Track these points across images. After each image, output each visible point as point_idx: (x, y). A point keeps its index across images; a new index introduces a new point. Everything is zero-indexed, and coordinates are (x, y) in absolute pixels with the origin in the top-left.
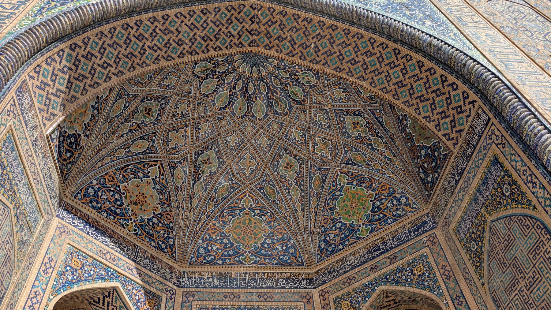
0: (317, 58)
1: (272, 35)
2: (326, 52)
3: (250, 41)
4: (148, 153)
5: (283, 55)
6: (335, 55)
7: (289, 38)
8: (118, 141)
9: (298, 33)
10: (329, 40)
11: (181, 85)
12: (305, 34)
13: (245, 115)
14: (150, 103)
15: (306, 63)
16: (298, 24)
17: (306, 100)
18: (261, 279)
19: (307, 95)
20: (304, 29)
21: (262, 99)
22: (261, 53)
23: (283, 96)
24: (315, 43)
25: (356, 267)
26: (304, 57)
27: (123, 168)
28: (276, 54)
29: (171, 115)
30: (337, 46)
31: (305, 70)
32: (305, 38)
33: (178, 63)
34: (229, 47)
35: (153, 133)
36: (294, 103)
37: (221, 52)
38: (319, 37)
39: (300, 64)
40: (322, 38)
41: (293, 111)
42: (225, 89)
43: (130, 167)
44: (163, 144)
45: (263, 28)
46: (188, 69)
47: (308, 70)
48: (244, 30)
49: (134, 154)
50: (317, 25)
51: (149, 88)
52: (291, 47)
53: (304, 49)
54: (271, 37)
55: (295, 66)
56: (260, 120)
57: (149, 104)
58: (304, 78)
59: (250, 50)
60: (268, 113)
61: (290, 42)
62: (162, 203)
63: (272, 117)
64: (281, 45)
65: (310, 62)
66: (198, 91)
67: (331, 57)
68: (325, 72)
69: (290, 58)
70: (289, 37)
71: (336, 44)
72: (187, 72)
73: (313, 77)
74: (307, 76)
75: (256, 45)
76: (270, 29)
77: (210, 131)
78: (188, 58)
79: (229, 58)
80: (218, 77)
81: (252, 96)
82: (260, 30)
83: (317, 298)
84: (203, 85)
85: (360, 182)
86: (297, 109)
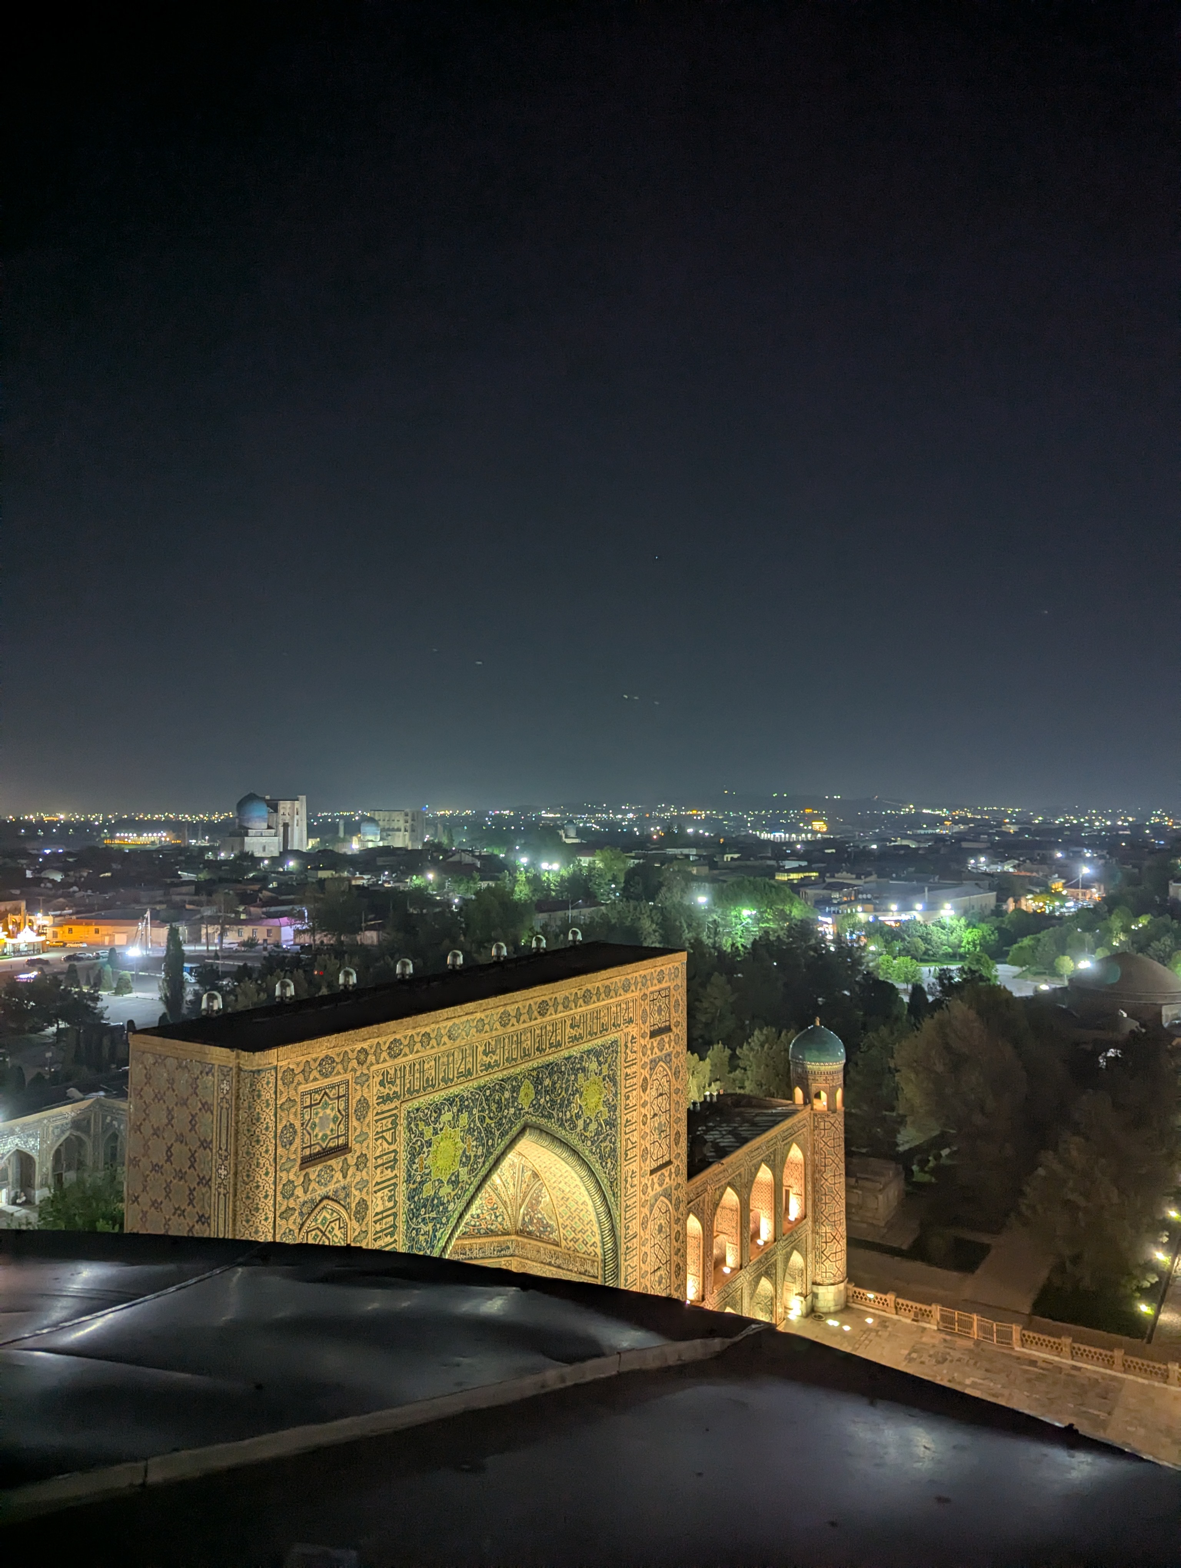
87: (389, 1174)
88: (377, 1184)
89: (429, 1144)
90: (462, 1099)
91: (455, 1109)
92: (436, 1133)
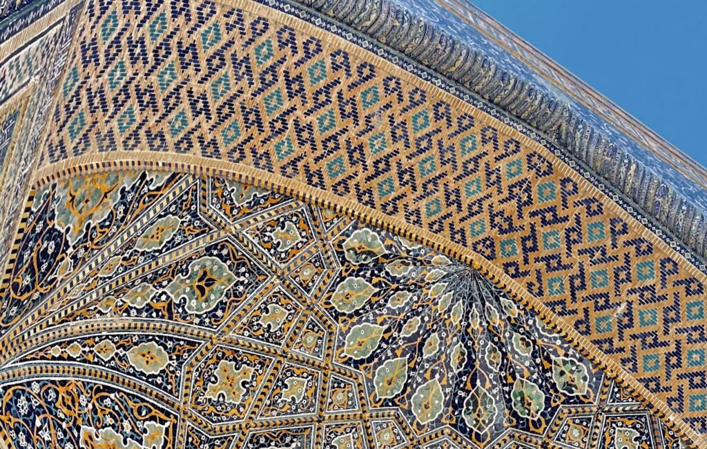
0: (616, 340)
1: (540, 245)
2: (644, 336)
3: (481, 237)
4: (157, 385)
5: (538, 303)
6: (662, 351)
7: (575, 270)
8: (116, 318)
9: (602, 266)
10: (667, 310)
11: (303, 258)
12: (617, 275)
13: (392, 400)
14: (220, 267)
15: (585, 342)
16: (614, 246)
17: (544, 425)
19: (552, 414)
20: (621, 263)
21: (444, 382)
22: (491, 274)
23: (494, 396)
24: (630, 303)
26: (588, 327)
27: (98, 390)
28: (524, 294)
29: (244, 320)
30: (679, 331)
31: (574, 356)
32: (612, 284)
33: (326, 203)
34: (436, 227)
35: (189, 343)
36: (510, 421)
37: (414, 230)
38: (648, 295)
39: (569, 338)
40: (653, 300)
41: (499, 439)
42: (380, 320)
43: (112, 396)
44: (196, 381)
45: (527, 220)
46: (335, 229)
47: (580, 360)
48: (486, 204)
49: (131, 371)
50: (657, 265)
51: (238, 227)
52: (568, 293)
53: (597, 308)
54: (534, 249)
55: (555, 339)
56: (420, 427)
57: (216, 267)
58: (562, 373)
59: (470, 257)
60: (443, 420)
61: (572, 278)
63: (447, 431)
64: (546, 277)
65: (595, 342)
66: (326, 295)
67: (652, 351)
68: (620, 379)
69: (552, 316)
70: (576, 267)
71: (680, 325)
72: (329, 234)
73: (585, 379)
74: (572, 372)
75: (488, 252)
76: (541, 230)
77: (304, 402)
78: (349, 202)
79: (423, 252)
80: (378, 285)
81: (427, 366)
82: (517, 223)
84: (343, 287)
86: (511, 436)
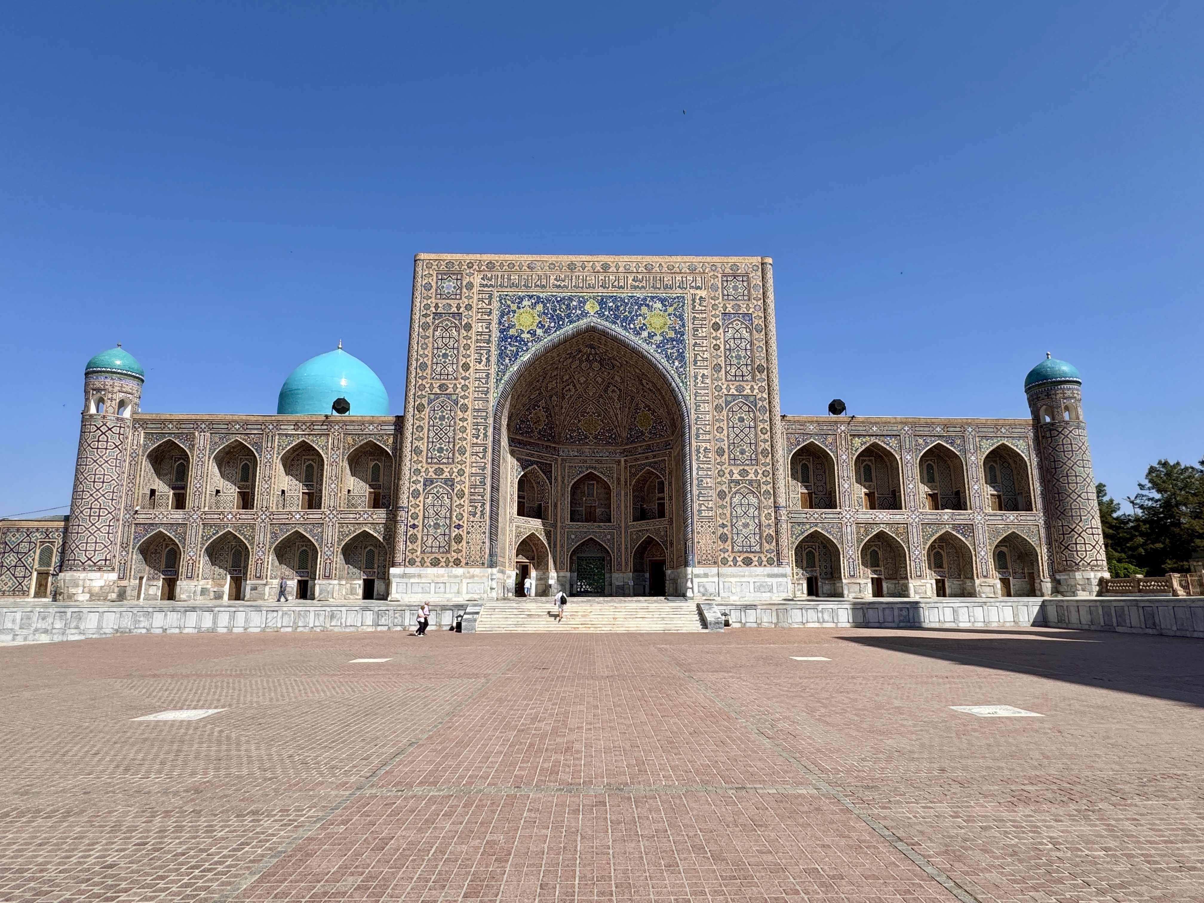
18: (597, 452)
25: (640, 454)
62: (547, 417)
83: (623, 462)
85: (649, 410)
87: (486, 317)
88: (478, 319)
89: (514, 312)
90: (538, 297)
91: (533, 301)
92: (519, 308)
